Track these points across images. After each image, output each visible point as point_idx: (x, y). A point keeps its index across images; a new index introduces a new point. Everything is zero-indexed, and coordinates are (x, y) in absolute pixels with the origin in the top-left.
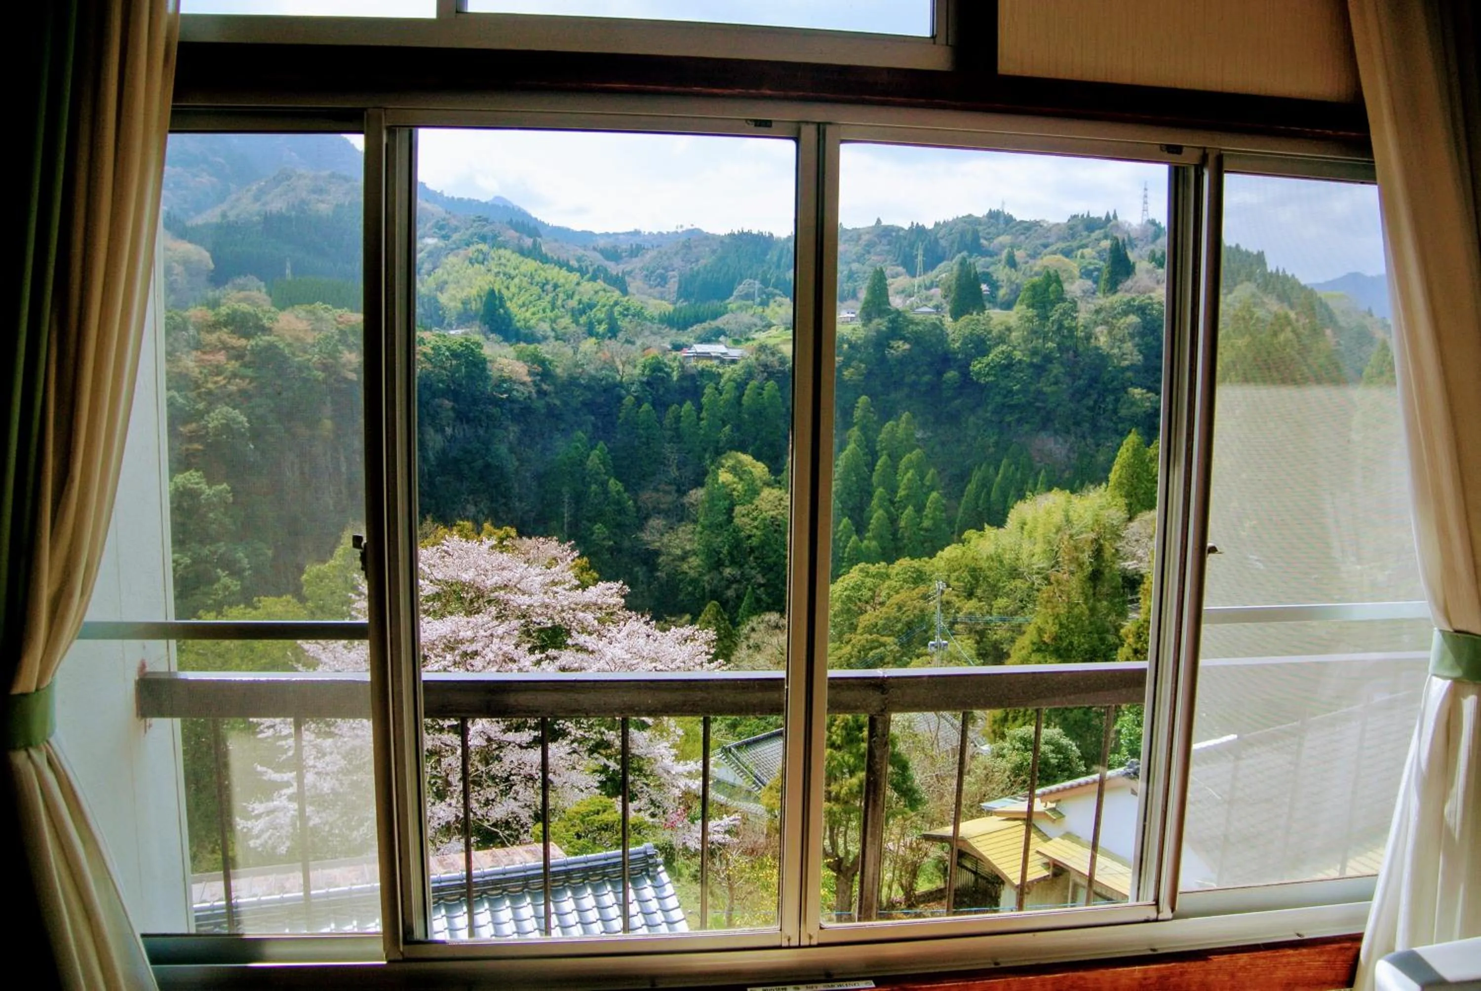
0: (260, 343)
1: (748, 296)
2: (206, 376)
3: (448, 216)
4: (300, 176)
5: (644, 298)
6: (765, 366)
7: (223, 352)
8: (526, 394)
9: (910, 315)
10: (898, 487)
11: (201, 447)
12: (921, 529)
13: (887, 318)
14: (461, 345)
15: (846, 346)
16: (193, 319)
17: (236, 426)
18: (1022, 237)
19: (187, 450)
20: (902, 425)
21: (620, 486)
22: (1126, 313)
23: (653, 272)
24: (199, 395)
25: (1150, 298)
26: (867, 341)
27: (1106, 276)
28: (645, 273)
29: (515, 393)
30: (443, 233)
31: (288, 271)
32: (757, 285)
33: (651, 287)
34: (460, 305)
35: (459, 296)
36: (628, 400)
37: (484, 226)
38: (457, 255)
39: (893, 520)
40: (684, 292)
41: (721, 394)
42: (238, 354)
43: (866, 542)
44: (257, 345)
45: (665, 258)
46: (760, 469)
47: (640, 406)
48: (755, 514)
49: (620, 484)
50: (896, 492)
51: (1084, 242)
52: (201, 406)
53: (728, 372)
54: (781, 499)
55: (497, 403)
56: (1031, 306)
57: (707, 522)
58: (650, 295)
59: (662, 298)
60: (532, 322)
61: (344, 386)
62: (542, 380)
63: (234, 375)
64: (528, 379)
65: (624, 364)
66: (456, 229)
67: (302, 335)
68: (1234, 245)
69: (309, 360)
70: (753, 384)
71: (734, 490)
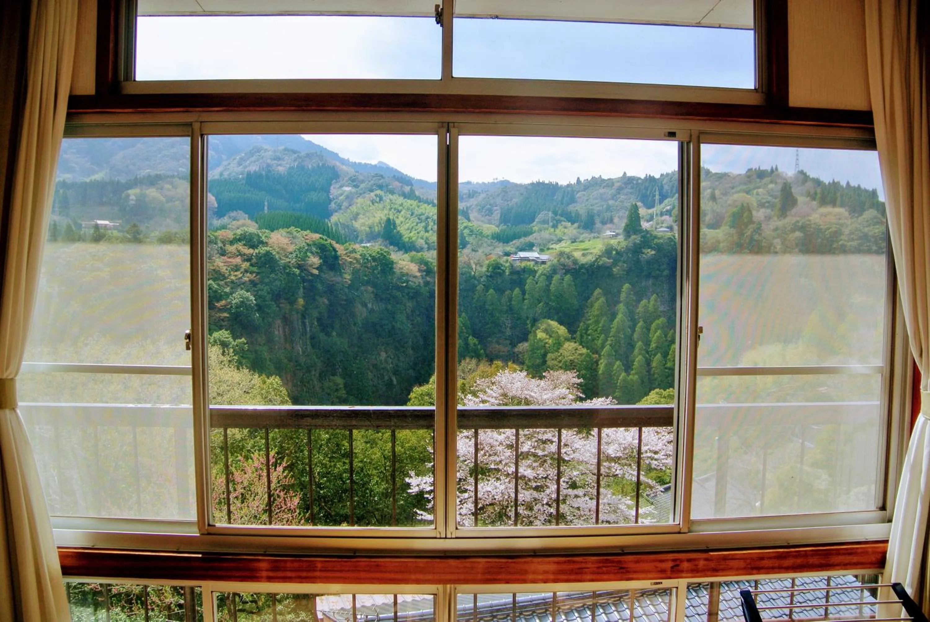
0: (261, 251)
1: (545, 222)
2: (230, 272)
3: (357, 174)
4: (266, 150)
5: (480, 223)
6: (564, 265)
7: (239, 257)
8: (417, 284)
9: (655, 233)
10: (650, 341)
11: (228, 315)
12: (666, 368)
13: (640, 236)
14: (378, 253)
15: (614, 252)
16: (221, 237)
17: (248, 303)
18: (717, 183)
19: (220, 317)
20: (652, 303)
21: (475, 341)
22: (793, 231)
23: (483, 208)
24: (226, 283)
25: (809, 221)
26: (628, 249)
27: (778, 206)
28: (479, 207)
29: (410, 283)
30: (355, 183)
31: (266, 208)
32: (550, 214)
33: (483, 216)
34: (368, 229)
35: (367, 223)
36: (480, 287)
37: (380, 179)
38: (364, 198)
39: (648, 363)
40: (504, 219)
41: (537, 283)
42: (248, 259)
43: (631, 376)
44: (259, 253)
45: (491, 198)
46: (562, 330)
47: (487, 291)
48: (560, 358)
49: (475, 340)
50: (649, 345)
51: (758, 185)
52: (227, 290)
53: (541, 269)
54: (577, 349)
55: (399, 288)
56: (731, 227)
57: (530, 364)
58: (482, 221)
59: (490, 223)
60: (414, 239)
61: (310, 278)
62: (426, 275)
63: (246, 271)
64: (418, 274)
65: (476, 265)
66: (363, 182)
67: (285, 246)
68: (856, 186)
69: (290, 262)
70: (556, 277)
71: (546, 343)
